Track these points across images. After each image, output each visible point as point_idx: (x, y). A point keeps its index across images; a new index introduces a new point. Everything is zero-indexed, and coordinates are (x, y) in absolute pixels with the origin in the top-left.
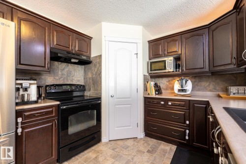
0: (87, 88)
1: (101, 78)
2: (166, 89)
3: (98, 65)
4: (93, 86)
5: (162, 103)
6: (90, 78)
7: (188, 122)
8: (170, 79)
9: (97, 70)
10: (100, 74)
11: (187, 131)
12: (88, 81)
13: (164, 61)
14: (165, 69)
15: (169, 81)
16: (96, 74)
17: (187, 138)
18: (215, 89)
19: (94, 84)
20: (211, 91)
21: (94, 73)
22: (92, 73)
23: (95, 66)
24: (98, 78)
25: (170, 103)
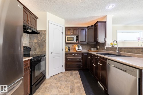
0: (32, 48)
1: (46, 43)
2: (71, 49)
3: (43, 35)
4: (39, 47)
5: (73, 55)
6: (35, 43)
7: (82, 61)
8: (73, 45)
9: (43, 38)
10: (45, 41)
11: (82, 64)
12: (34, 44)
13: (73, 37)
14: (73, 40)
15: (73, 46)
16: (41, 41)
17: (82, 66)
18: (87, 49)
19: (39, 46)
20: (86, 49)
21: (40, 40)
22: (38, 40)
23: (41, 36)
24: (44, 43)
25: (76, 55)
